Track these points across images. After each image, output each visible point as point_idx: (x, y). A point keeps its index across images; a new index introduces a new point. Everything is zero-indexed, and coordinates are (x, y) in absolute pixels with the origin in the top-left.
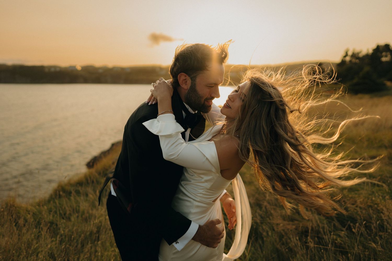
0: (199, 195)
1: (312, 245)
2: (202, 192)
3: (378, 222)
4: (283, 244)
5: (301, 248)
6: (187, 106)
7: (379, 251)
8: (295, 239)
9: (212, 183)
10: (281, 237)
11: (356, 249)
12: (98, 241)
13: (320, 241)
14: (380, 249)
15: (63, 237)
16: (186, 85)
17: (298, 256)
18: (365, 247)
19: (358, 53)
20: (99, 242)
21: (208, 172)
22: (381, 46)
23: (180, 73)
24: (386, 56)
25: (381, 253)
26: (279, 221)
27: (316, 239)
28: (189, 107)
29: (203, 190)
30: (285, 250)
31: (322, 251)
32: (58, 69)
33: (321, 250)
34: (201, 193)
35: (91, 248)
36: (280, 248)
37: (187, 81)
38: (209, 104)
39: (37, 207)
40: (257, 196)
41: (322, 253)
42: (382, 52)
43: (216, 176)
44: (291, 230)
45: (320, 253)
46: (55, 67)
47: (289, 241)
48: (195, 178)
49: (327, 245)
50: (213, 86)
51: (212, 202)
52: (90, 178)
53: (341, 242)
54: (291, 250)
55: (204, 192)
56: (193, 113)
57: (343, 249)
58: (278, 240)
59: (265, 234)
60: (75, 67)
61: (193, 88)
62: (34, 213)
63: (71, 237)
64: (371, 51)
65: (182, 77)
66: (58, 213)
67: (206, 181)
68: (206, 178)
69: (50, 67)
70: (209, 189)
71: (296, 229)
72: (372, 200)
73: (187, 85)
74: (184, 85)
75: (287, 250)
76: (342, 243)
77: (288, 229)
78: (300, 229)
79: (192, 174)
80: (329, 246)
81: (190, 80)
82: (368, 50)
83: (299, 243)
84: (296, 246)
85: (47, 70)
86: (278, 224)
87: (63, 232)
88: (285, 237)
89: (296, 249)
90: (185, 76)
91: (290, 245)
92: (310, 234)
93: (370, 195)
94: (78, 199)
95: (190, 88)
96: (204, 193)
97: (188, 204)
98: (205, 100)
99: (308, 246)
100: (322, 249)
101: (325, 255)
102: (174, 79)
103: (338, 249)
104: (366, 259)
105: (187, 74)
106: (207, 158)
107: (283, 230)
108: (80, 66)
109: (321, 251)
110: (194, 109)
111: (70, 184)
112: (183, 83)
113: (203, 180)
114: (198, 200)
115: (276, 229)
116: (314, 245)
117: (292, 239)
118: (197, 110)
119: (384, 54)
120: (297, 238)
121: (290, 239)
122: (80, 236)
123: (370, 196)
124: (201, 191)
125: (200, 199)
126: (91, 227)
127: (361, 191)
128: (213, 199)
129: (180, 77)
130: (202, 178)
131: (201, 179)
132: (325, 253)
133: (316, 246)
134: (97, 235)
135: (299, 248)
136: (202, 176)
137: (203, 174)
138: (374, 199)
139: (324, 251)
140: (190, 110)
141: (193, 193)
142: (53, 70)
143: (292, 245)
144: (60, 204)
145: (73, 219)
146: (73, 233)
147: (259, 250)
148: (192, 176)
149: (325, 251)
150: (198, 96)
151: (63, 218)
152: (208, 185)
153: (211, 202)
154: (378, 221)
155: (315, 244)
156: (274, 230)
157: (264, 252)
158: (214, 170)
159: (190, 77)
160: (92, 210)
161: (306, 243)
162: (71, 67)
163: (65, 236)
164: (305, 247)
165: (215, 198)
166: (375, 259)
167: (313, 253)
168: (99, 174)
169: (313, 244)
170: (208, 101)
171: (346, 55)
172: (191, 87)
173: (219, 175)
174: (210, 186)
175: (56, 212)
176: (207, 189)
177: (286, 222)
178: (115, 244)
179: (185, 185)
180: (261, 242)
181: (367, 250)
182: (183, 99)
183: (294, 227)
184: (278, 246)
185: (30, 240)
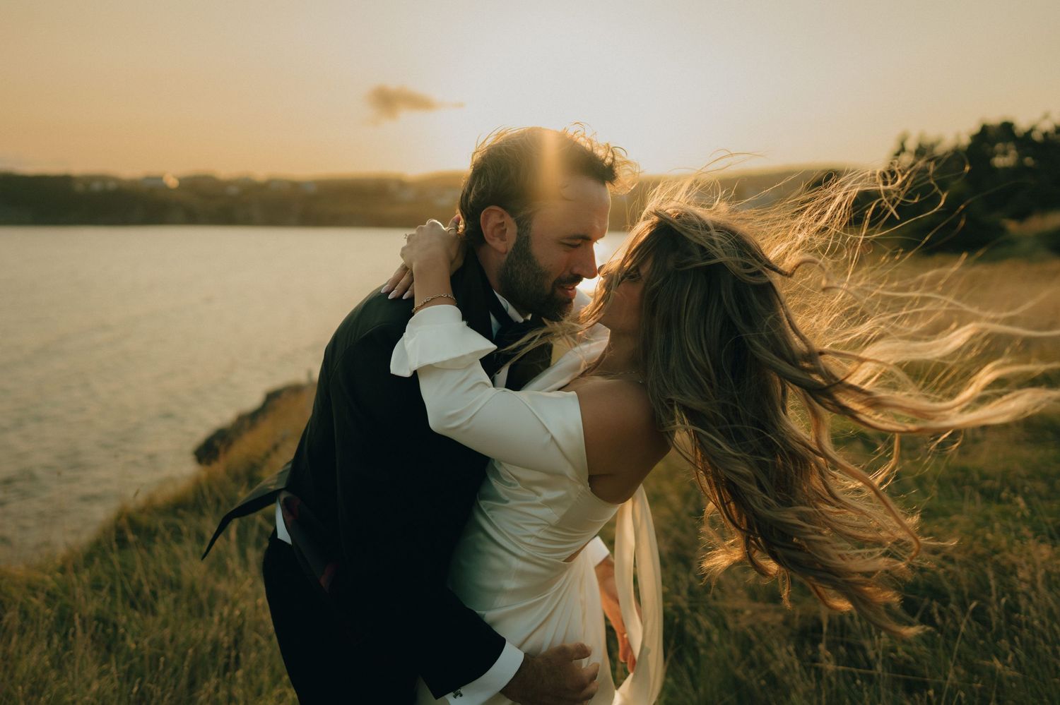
0: (527, 540)
1: (830, 667)
2: (536, 534)
3: (1003, 601)
4: (752, 665)
5: (802, 676)
6: (504, 302)
7: (1010, 680)
8: (784, 650)
9: (563, 511)
10: (746, 644)
11: (951, 676)
12: (237, 669)
13: (852, 655)
14: (1010, 672)
15: (136, 660)
16: (503, 240)
17: (794, 696)
18: (972, 669)
19: (933, 146)
20: (239, 673)
21: (553, 477)
22: (992, 127)
23: (487, 207)
24: (1005, 154)
25: (1014, 685)
26: (742, 602)
27: (842, 649)
28: (509, 305)
29: (537, 528)
30: (758, 681)
31: (859, 682)
32: (111, 186)
33: (854, 679)
34: (532, 536)
35: (217, 689)
36: (744, 678)
37: (506, 230)
38: (568, 294)
39: (58, 575)
40: (676, 533)
41: (858, 687)
42: (993, 144)
43: (575, 489)
44: (773, 627)
45: (853, 686)
46: (103, 179)
47: (767, 656)
48: (515, 492)
49: (870, 666)
50: (579, 245)
51: (564, 561)
52: (210, 490)
53: (907, 656)
54: (773, 680)
55: (541, 532)
56: (521, 320)
57: (913, 675)
58: (737, 652)
59: (701, 638)
60: (160, 178)
61: (522, 249)
62: (48, 594)
63: (158, 660)
64: (965, 140)
65: (492, 218)
66: (119, 589)
67: (548, 503)
68: (548, 495)
69: (89, 180)
70: (556, 527)
71: (786, 623)
72: (985, 540)
73: (506, 240)
74: (498, 239)
75: (763, 682)
76: (912, 659)
77: (765, 625)
78: (797, 624)
79: (509, 481)
80: (876, 669)
81: (514, 226)
82: (958, 136)
83: (797, 664)
84: (786, 670)
85: (79, 187)
86: (735, 612)
87: (133, 646)
88: (758, 647)
89: (787, 679)
90: (502, 216)
91: (772, 667)
92: (824, 638)
93: (978, 525)
94: (177, 549)
95: (513, 249)
96: (541, 535)
97: (495, 564)
98: (554, 283)
99: (822, 669)
100: (857, 675)
101: (866, 694)
102: (471, 223)
103: (901, 676)
104: (976, 701)
105: (505, 208)
106: (552, 438)
107: (752, 627)
108: (174, 177)
109: (855, 683)
110: (522, 310)
111: (151, 508)
112: (494, 236)
113: (539, 500)
114: (524, 554)
115: (731, 625)
116: (835, 666)
117: (777, 652)
118: (530, 313)
119: (999, 147)
120: (791, 648)
121: (770, 650)
122: (184, 656)
123: (980, 531)
124: (533, 530)
125: (528, 553)
126: (214, 630)
127: (955, 518)
128: (567, 554)
129: (487, 217)
130: (538, 494)
131: (533, 495)
132: (865, 689)
133: (841, 668)
134: (233, 654)
135: (798, 676)
136: (538, 489)
137: (540, 483)
138: (989, 536)
139: (862, 681)
140: (512, 312)
141: (512, 535)
142: (97, 186)
143: (776, 667)
144: (123, 565)
145: (161, 608)
146: (162, 647)
147: (688, 682)
148: (510, 485)
149: (865, 683)
150: (537, 272)
151: (133, 605)
152: (552, 515)
153: (561, 562)
154: (1003, 595)
155: (838, 663)
156: (725, 627)
157: (701, 690)
158: (569, 472)
159: (514, 219)
160: (217, 580)
161: (815, 661)
162: (148, 178)
163: (142, 658)
164: (813, 672)
165: (573, 551)
166: (998, 700)
167: (834, 688)
168: (236, 478)
169: (832, 662)
170: (563, 287)
171: (902, 150)
172: (516, 245)
173: (584, 487)
174: (558, 518)
175: (112, 590)
176: (551, 526)
177: (759, 606)
178: (286, 677)
179: (489, 510)
180: (690, 661)
181: (976, 678)
182: (494, 280)
183: (780, 617)
184: (739, 672)
185: (39, 671)
